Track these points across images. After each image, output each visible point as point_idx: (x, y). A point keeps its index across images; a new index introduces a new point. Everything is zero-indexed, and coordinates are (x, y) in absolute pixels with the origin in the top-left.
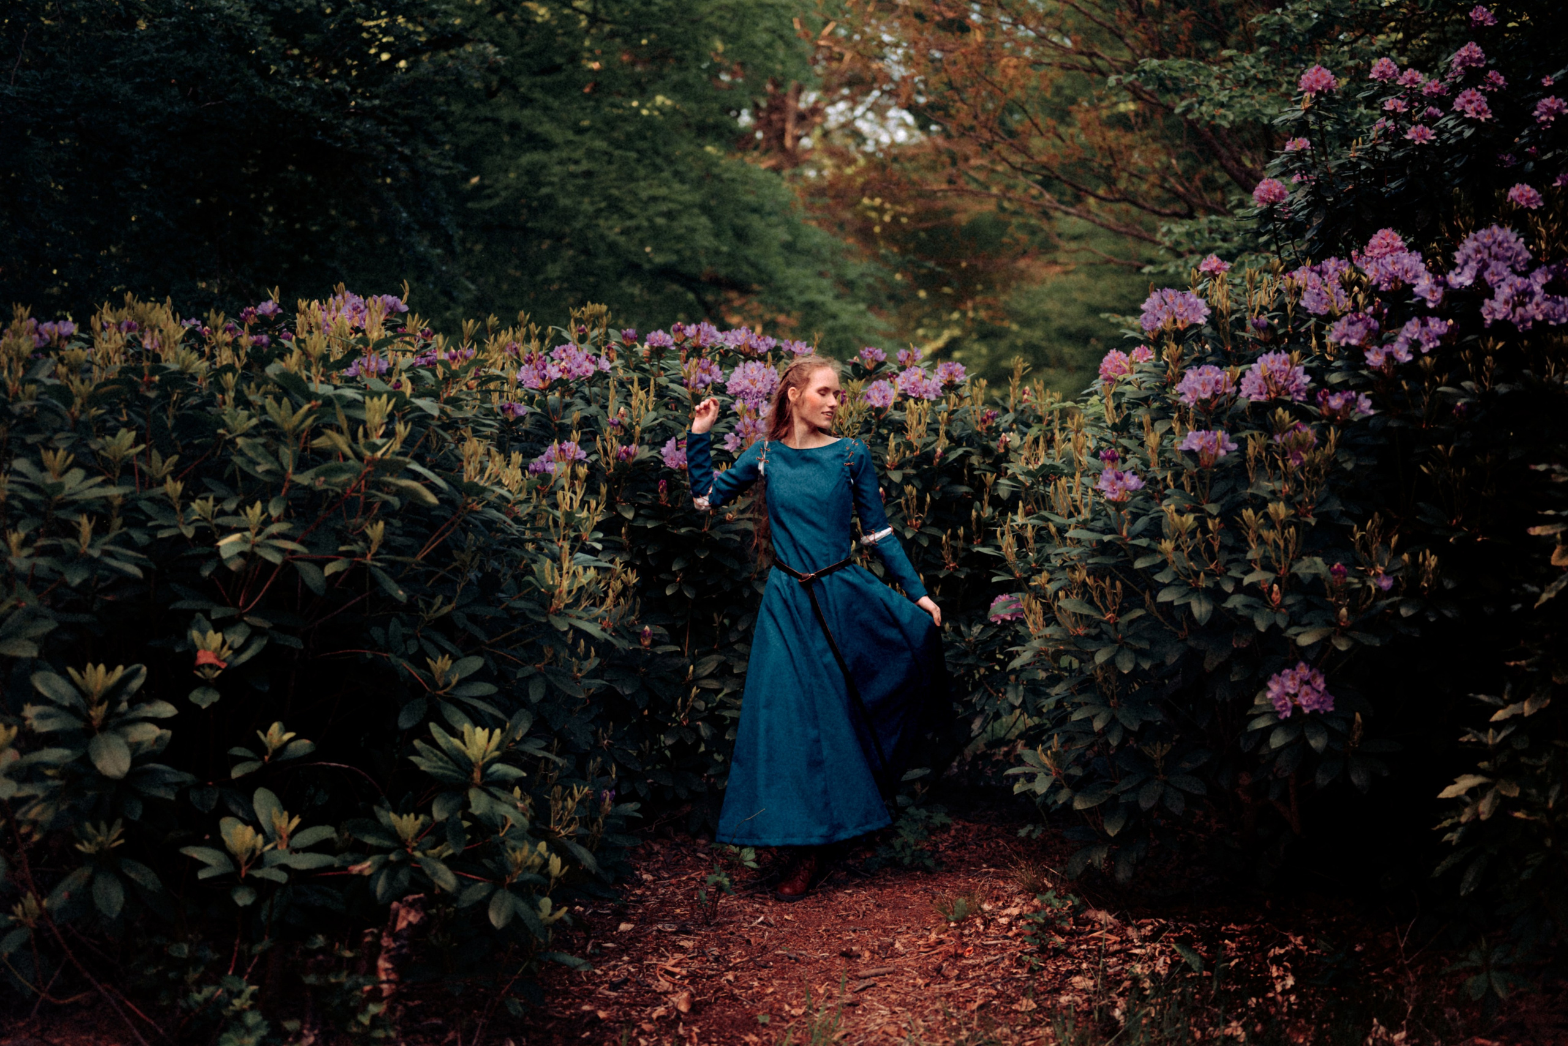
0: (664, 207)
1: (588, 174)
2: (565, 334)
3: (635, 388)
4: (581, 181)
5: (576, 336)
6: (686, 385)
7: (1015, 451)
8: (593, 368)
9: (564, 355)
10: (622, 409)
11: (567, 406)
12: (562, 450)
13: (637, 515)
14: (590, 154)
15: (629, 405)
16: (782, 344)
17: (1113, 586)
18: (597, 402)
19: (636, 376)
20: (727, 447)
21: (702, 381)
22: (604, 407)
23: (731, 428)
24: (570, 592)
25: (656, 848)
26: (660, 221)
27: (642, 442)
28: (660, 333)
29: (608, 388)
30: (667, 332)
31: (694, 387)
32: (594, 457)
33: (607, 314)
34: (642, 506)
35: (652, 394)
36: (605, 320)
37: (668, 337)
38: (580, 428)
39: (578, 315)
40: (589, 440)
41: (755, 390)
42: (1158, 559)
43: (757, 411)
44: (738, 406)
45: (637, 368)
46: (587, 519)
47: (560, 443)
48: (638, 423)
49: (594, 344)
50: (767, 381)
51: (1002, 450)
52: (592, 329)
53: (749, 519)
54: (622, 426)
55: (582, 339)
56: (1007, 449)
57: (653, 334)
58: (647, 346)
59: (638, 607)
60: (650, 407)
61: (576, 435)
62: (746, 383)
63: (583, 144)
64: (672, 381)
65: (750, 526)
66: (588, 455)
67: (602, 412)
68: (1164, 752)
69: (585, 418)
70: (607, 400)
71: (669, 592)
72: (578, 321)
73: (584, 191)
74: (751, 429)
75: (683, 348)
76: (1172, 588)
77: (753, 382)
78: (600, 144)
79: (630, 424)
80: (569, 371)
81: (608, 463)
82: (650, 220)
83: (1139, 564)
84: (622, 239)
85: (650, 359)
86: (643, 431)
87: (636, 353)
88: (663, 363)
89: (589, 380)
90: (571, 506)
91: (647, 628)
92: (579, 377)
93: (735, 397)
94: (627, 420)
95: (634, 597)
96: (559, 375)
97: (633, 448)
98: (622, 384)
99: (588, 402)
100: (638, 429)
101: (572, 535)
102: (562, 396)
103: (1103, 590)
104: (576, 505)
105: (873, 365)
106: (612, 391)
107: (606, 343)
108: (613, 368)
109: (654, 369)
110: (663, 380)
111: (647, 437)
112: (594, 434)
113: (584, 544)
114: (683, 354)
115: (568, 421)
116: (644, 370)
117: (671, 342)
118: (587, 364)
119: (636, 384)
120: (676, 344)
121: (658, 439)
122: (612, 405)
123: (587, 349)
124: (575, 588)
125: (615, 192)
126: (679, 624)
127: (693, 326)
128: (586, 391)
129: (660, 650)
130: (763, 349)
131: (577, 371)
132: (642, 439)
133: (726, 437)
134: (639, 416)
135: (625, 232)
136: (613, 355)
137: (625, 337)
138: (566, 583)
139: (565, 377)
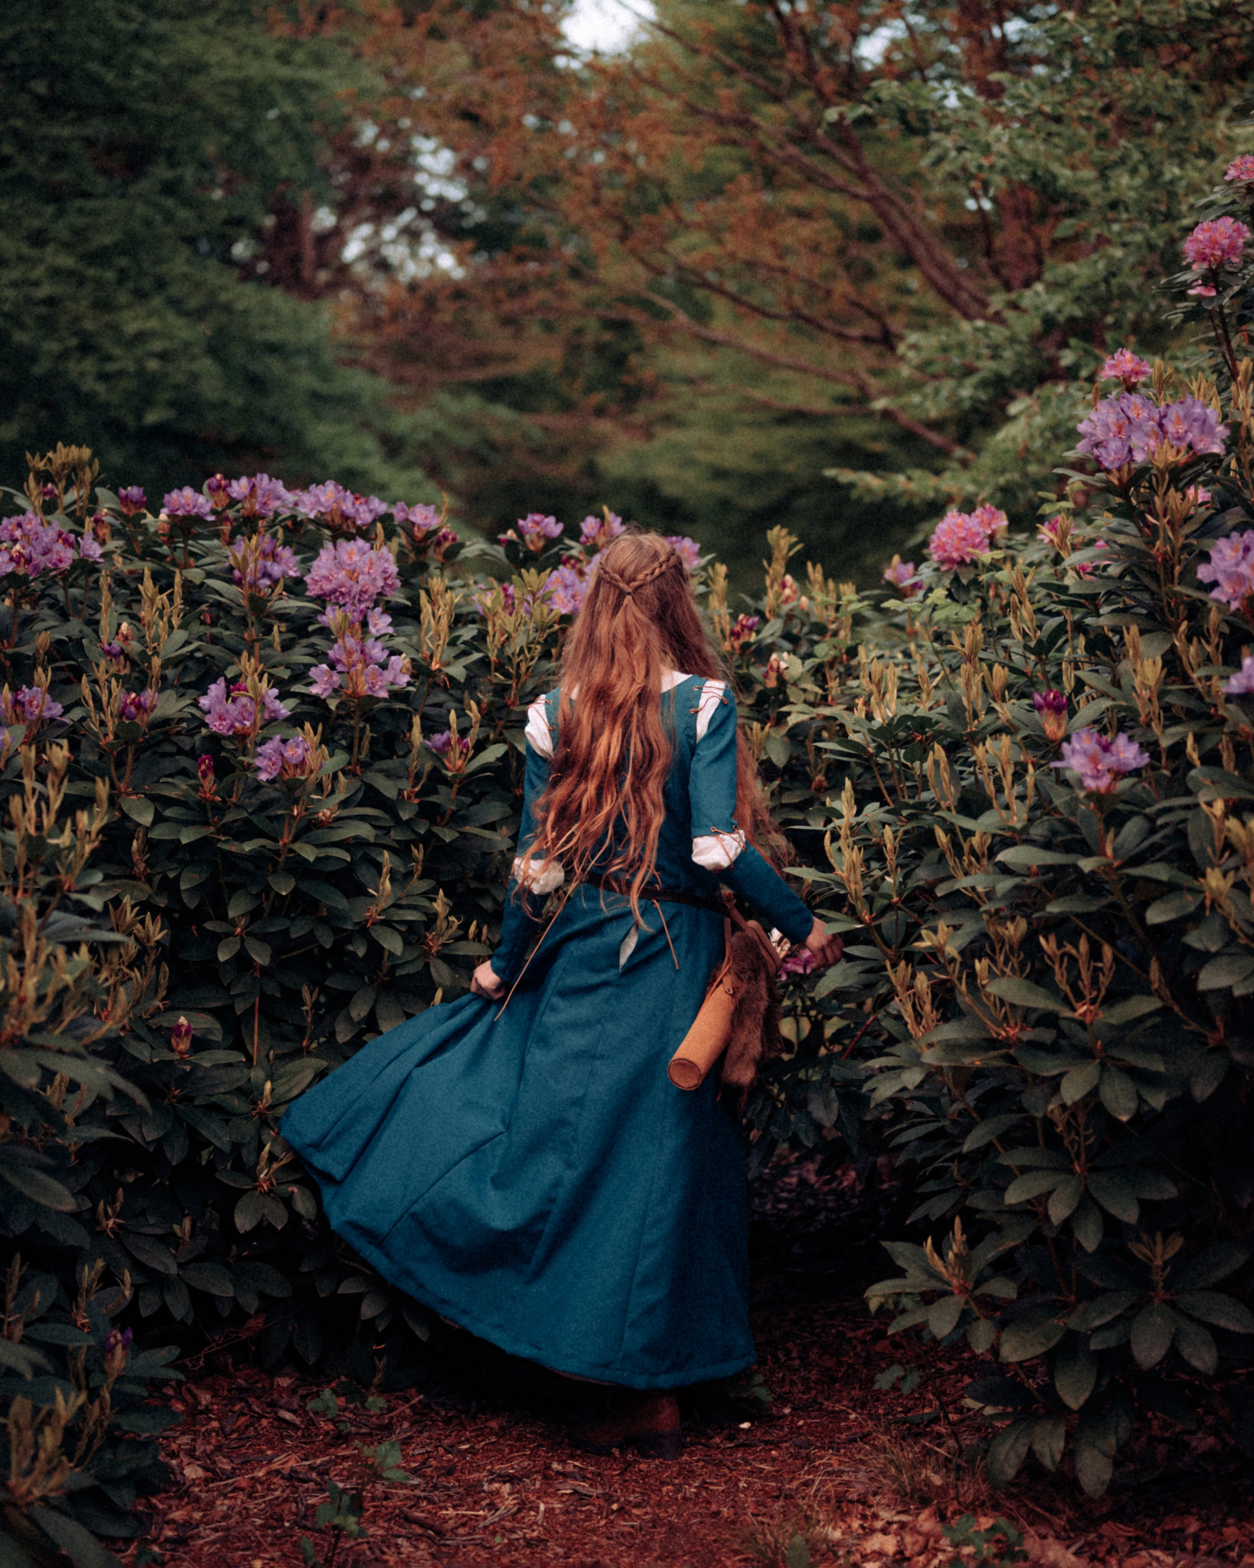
0: (157, 346)
1: (51, 301)
2: (20, 501)
3: (148, 587)
4: (43, 310)
5: (38, 502)
6: (239, 583)
7: (795, 684)
8: (69, 555)
9: (18, 533)
10: (124, 626)
11: (28, 621)
12: (17, 703)
13: (159, 819)
14: (55, 273)
15: (135, 618)
16: (394, 510)
17: (1095, 954)
18: (78, 613)
19: (146, 567)
20: (315, 690)
21: (266, 574)
22: (94, 624)
23: (320, 656)
24: (40, 999)
25: (205, 1398)
26: (153, 365)
27: (164, 684)
28: (188, 492)
29: (96, 587)
30: (199, 490)
31: (253, 585)
32: (76, 714)
33: (90, 464)
34: (169, 802)
35: (178, 601)
36: (88, 476)
37: (201, 499)
38: (51, 659)
39: (41, 465)
40: (67, 682)
41: (356, 589)
42: (1190, 903)
43: (365, 624)
44: (332, 617)
45: (148, 553)
46: (71, 848)
47: (15, 689)
48: (156, 653)
49: (71, 515)
50: (376, 572)
51: (772, 683)
52: (66, 490)
53: (363, 818)
54: (127, 657)
55: (49, 508)
56: (782, 681)
57: (175, 494)
58: (163, 516)
59: (164, 982)
60: (176, 622)
61: (43, 677)
62: (342, 576)
63: (41, 260)
64: (210, 575)
65: (365, 831)
66: (67, 709)
67: (88, 630)
68: (1171, 1252)
69: (59, 642)
70: (98, 609)
71: (223, 957)
72: (44, 477)
73: (47, 325)
74: (356, 656)
75: (227, 519)
76: (1225, 960)
77: (353, 574)
78: (66, 261)
79: (143, 653)
80: (29, 561)
81: (103, 723)
82: (139, 362)
83: (1155, 916)
84: (101, 388)
85: (170, 539)
86: (165, 665)
87: (145, 527)
88: (194, 546)
89: (65, 575)
90: (39, 827)
91: (183, 1020)
92: (46, 570)
93: (322, 600)
94: (134, 647)
95: (157, 963)
96: (10, 568)
97: (149, 695)
98: (120, 581)
99: (64, 616)
100: (156, 662)
101: (44, 881)
102: (17, 605)
103: (1073, 960)
104: (48, 821)
105: (541, 544)
106: (106, 596)
107: (91, 512)
108: (106, 555)
109: (178, 554)
110: (195, 575)
111: (170, 673)
112: (77, 673)
113: (65, 897)
114: (226, 528)
115: (27, 650)
116: (159, 557)
117: (207, 508)
118: (59, 546)
119: (148, 582)
120: (213, 512)
121: (191, 678)
122: (106, 620)
123: (59, 522)
124: (50, 990)
125: (89, 325)
126: (240, 1008)
127: (244, 481)
128: (60, 593)
129: (206, 1060)
130: (364, 517)
131: (40, 560)
132: (164, 678)
133: (313, 673)
134: (156, 638)
135: (103, 377)
136: (105, 532)
137: (125, 500)
138: (31, 983)
139: (21, 571)
